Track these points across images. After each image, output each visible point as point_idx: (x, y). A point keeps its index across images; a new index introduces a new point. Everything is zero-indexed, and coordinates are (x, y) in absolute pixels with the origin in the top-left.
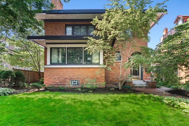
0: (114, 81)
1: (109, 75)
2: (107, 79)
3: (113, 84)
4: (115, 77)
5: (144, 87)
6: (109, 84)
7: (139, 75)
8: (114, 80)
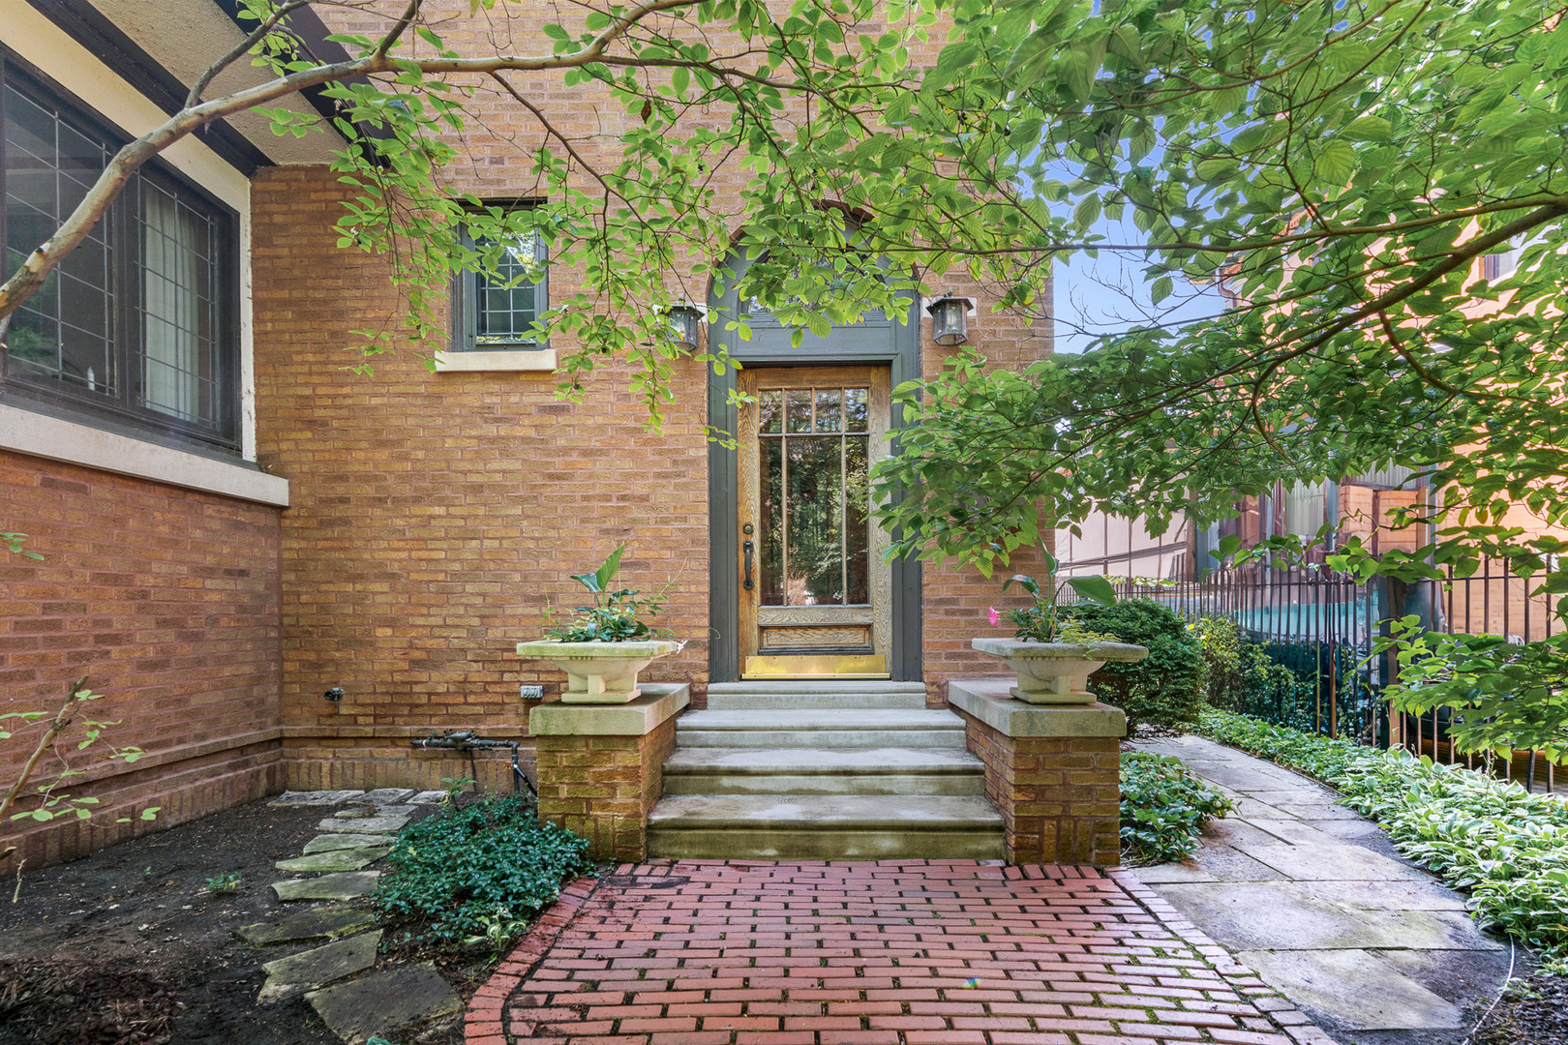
0: (435, 704)
1: (359, 599)
2: (317, 666)
3: (413, 742)
4: (457, 638)
5: (887, 843)
6: (358, 740)
7: (860, 595)
8: (440, 681)
